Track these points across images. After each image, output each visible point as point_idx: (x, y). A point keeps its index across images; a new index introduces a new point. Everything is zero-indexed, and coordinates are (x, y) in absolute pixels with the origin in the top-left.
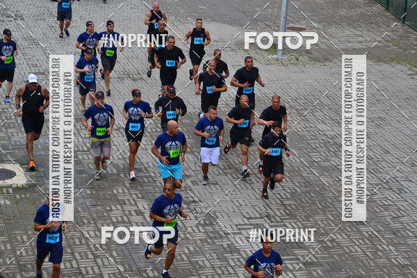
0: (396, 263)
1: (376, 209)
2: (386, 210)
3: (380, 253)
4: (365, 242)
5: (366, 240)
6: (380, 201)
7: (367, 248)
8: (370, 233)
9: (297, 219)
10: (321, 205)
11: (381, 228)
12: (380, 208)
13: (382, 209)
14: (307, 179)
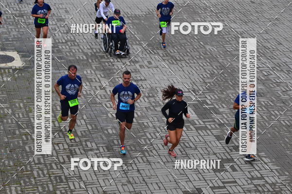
0: (284, 124)
1: (270, 85)
2: (278, 86)
3: (273, 117)
4: (262, 109)
5: (263, 107)
6: (274, 79)
7: (264, 113)
8: (266, 103)
9: (214, 92)
10: (232, 83)
11: (274, 99)
12: (274, 84)
13: (275, 85)
14: (222, 63)
